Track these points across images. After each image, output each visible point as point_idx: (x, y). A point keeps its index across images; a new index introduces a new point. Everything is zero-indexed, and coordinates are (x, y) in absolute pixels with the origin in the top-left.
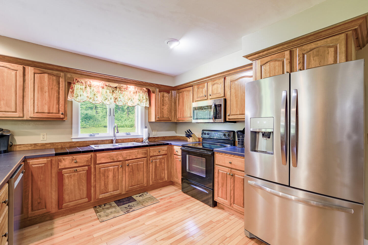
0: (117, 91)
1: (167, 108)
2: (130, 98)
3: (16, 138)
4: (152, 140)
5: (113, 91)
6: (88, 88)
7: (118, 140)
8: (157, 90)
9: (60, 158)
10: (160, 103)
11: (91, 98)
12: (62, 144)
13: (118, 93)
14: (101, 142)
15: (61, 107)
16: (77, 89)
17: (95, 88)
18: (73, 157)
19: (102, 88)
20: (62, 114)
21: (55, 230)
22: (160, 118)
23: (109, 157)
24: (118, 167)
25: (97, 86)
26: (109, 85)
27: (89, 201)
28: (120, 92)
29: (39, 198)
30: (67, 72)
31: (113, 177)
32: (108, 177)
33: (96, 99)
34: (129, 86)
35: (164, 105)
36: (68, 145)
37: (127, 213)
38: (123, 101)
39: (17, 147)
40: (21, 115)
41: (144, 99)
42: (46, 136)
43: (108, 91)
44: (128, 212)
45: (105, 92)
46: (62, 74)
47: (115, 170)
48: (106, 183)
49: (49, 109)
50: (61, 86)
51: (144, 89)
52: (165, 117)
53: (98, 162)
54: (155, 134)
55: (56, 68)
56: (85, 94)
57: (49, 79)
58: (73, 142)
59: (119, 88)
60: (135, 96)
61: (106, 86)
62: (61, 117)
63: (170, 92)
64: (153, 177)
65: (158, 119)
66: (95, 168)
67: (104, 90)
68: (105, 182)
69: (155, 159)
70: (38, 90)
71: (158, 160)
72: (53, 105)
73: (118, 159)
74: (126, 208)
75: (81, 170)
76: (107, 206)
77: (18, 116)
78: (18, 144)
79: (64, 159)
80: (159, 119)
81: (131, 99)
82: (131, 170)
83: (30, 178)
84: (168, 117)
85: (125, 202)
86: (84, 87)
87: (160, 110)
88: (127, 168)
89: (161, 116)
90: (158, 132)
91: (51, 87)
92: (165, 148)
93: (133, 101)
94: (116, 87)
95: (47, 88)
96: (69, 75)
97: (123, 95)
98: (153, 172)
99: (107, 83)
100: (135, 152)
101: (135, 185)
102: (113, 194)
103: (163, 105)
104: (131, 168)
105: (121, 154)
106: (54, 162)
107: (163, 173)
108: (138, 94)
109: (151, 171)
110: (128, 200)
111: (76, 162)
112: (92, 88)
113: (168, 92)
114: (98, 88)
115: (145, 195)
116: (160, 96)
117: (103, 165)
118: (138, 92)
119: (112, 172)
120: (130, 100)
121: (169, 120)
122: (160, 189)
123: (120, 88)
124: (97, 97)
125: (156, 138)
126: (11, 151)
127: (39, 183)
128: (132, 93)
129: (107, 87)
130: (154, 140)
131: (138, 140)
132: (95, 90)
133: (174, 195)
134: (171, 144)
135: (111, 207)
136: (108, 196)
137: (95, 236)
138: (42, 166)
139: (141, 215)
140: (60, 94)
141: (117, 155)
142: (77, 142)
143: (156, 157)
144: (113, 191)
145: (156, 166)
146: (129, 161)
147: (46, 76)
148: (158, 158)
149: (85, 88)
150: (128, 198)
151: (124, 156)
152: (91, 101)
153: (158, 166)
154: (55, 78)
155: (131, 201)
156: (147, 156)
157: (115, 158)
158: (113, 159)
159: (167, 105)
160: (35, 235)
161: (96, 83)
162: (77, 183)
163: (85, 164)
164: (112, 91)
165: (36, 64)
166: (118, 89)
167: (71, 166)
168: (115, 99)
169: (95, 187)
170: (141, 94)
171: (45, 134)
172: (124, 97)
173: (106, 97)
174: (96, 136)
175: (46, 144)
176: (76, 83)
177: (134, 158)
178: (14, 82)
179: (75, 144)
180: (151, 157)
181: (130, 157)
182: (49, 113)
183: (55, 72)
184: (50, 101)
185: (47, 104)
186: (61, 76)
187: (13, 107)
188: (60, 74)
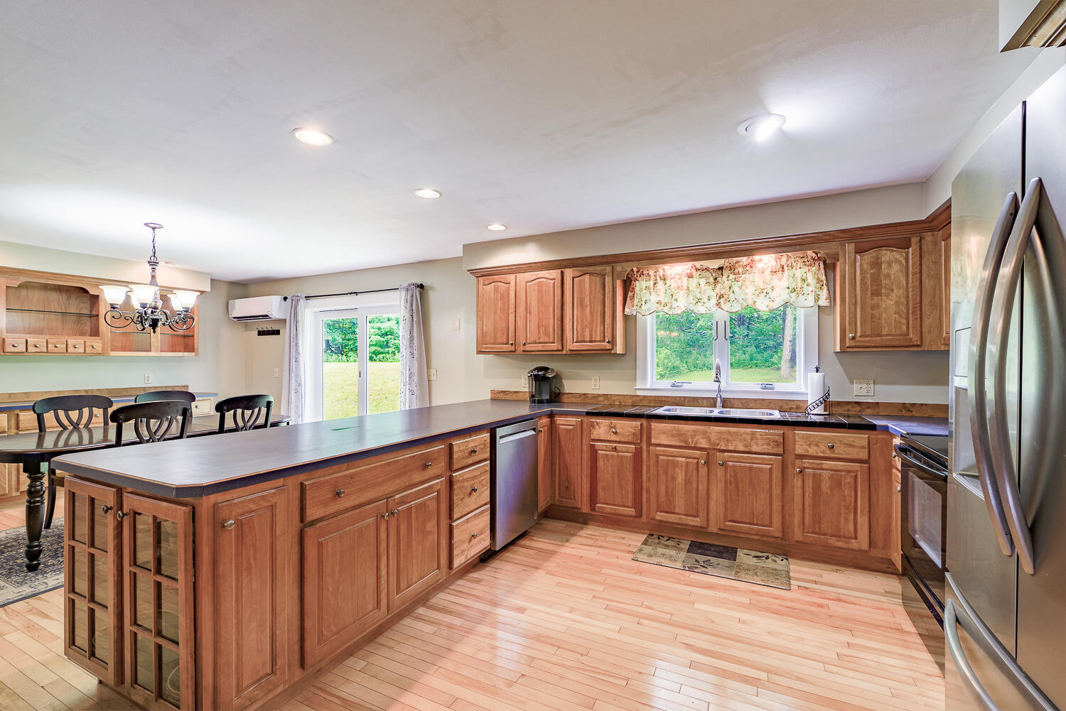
0: (725, 278)
1: (897, 303)
2: (762, 286)
3: (565, 382)
4: (848, 410)
5: (716, 279)
6: (660, 282)
7: (733, 401)
8: (850, 247)
9: (594, 420)
10: (864, 289)
11: (666, 305)
12: (620, 397)
13: (728, 280)
14: (692, 402)
15: (607, 329)
16: (641, 290)
17: (672, 281)
18: (611, 423)
19: (687, 278)
20: (609, 342)
21: (575, 539)
22: (862, 339)
23: (678, 435)
24: (698, 463)
25: (677, 276)
26: (705, 267)
27: (636, 517)
28: (732, 277)
29: (567, 480)
30: (616, 262)
31: (686, 484)
32: (674, 479)
33: (675, 304)
34: (757, 258)
35: (880, 294)
36: (629, 402)
37: (687, 569)
38: (741, 301)
39: (566, 396)
40: (560, 348)
41: (808, 285)
42: (598, 381)
43: (703, 281)
44: (691, 569)
45: (696, 284)
46: (608, 269)
47: (690, 468)
48: (670, 490)
49: (591, 336)
50: (606, 291)
51: (810, 253)
52: (884, 336)
53: (654, 441)
54: (860, 392)
55: (598, 260)
56: (654, 298)
57: (591, 283)
58: (638, 396)
59: (729, 269)
60: (777, 280)
61: (697, 269)
62: (608, 348)
63: (914, 240)
64: (807, 521)
65: (853, 343)
66: (648, 452)
67: (694, 282)
68: (667, 487)
69: (815, 466)
70: (578, 304)
71: (826, 474)
72: (597, 327)
73: (696, 443)
74: (696, 561)
75: (624, 450)
76: (670, 543)
77: (556, 349)
78: (567, 392)
79: (598, 423)
80: (858, 344)
81: (765, 291)
82: (732, 480)
83: (557, 444)
84: (904, 335)
85: (708, 552)
86: (651, 283)
87: (861, 311)
88: (720, 470)
89: (869, 332)
90: (878, 387)
91: (593, 296)
92: (861, 438)
93: (773, 295)
94: (721, 269)
95: (588, 298)
96: (619, 268)
97: (740, 283)
98: (807, 504)
99: (698, 264)
100: (743, 433)
101: (745, 523)
102: (685, 523)
103: (876, 293)
104: (732, 474)
105: (705, 433)
106: (585, 425)
107: (847, 520)
108: (787, 272)
109: (798, 498)
110: (719, 552)
111: (616, 433)
112: (668, 282)
113: (905, 245)
114: (680, 279)
115: (772, 560)
116: (861, 265)
117: (663, 451)
118: (786, 268)
119: (684, 469)
120: (763, 292)
121: (907, 344)
122: (839, 568)
123: (732, 269)
124: (676, 300)
125: (868, 408)
126: (559, 402)
127: (567, 455)
128: (767, 272)
129: (699, 273)
130: (860, 411)
131: (794, 406)
132: (674, 285)
133: (863, 600)
134: (886, 428)
135: (677, 547)
136: (675, 521)
137: (604, 571)
138: (570, 430)
139: (711, 587)
140: (606, 305)
141: (695, 434)
142: (645, 397)
143: (818, 462)
144: (685, 515)
145: (817, 489)
146: (726, 454)
147: (587, 277)
148: (824, 467)
149: (655, 284)
150: (725, 547)
151: (712, 440)
152: (666, 309)
153: (825, 491)
154: (598, 279)
155: (724, 555)
156: (784, 451)
157: (690, 440)
158: (686, 442)
159: (897, 293)
160: (554, 532)
161: (677, 270)
162: (616, 471)
163: (630, 439)
164: (712, 280)
165: (573, 261)
166: (726, 273)
167: (608, 439)
168: (718, 297)
169: (648, 491)
170: (799, 270)
171: (597, 378)
172: (744, 287)
173: (699, 296)
174: (686, 386)
175: (599, 395)
176: (640, 279)
177: (741, 448)
178: (552, 298)
179: (641, 400)
180: (801, 457)
181: (730, 444)
182: (591, 342)
183: (598, 268)
184: (593, 321)
185: (588, 326)
186: (607, 272)
187: (551, 335)
188: (606, 270)
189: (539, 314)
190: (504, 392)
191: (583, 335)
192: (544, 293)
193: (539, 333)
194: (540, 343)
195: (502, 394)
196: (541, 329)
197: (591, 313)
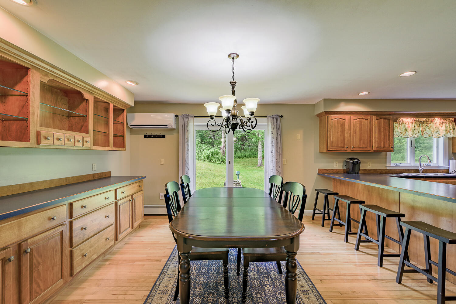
2: (435, 129)
5: (420, 125)
6: (401, 124)
12: (380, 170)
13: (425, 126)
15: (391, 142)
19: (411, 124)
20: (391, 148)
26: (417, 120)
30: (394, 115)
34: (435, 118)
40: (369, 149)
41: (451, 130)
42: (370, 164)
43: (416, 125)
45: (413, 126)
49: (384, 145)
50: (391, 126)
51: (451, 119)
57: (384, 122)
59: (426, 122)
60: (440, 127)
61: (415, 121)
62: (391, 150)
70: (378, 131)
72: (386, 142)
81: (436, 131)
86: (398, 124)
91: (385, 128)
93: (439, 132)
94: (423, 121)
95: (383, 129)
96: (394, 117)
97: (429, 127)
108: (444, 124)
112: (404, 125)
114: (408, 124)
124: (407, 132)
128: (438, 124)
132: (407, 126)
140: (390, 132)
147: (382, 120)
154: (387, 121)
161: (407, 120)
165: (377, 113)
166: (424, 123)
168: (422, 132)
170: (448, 124)
171: (370, 162)
172: (430, 129)
173: (414, 131)
178: (366, 127)
182: (383, 147)
183: (387, 117)
184: (385, 139)
185: (383, 141)
186: (391, 118)
187: (366, 143)
188: (390, 117)
189: (360, 134)
190: (326, 169)
191: (381, 144)
192: (363, 125)
193: (360, 143)
194: (360, 147)
195: (325, 171)
196: (361, 141)
197: (384, 135)
